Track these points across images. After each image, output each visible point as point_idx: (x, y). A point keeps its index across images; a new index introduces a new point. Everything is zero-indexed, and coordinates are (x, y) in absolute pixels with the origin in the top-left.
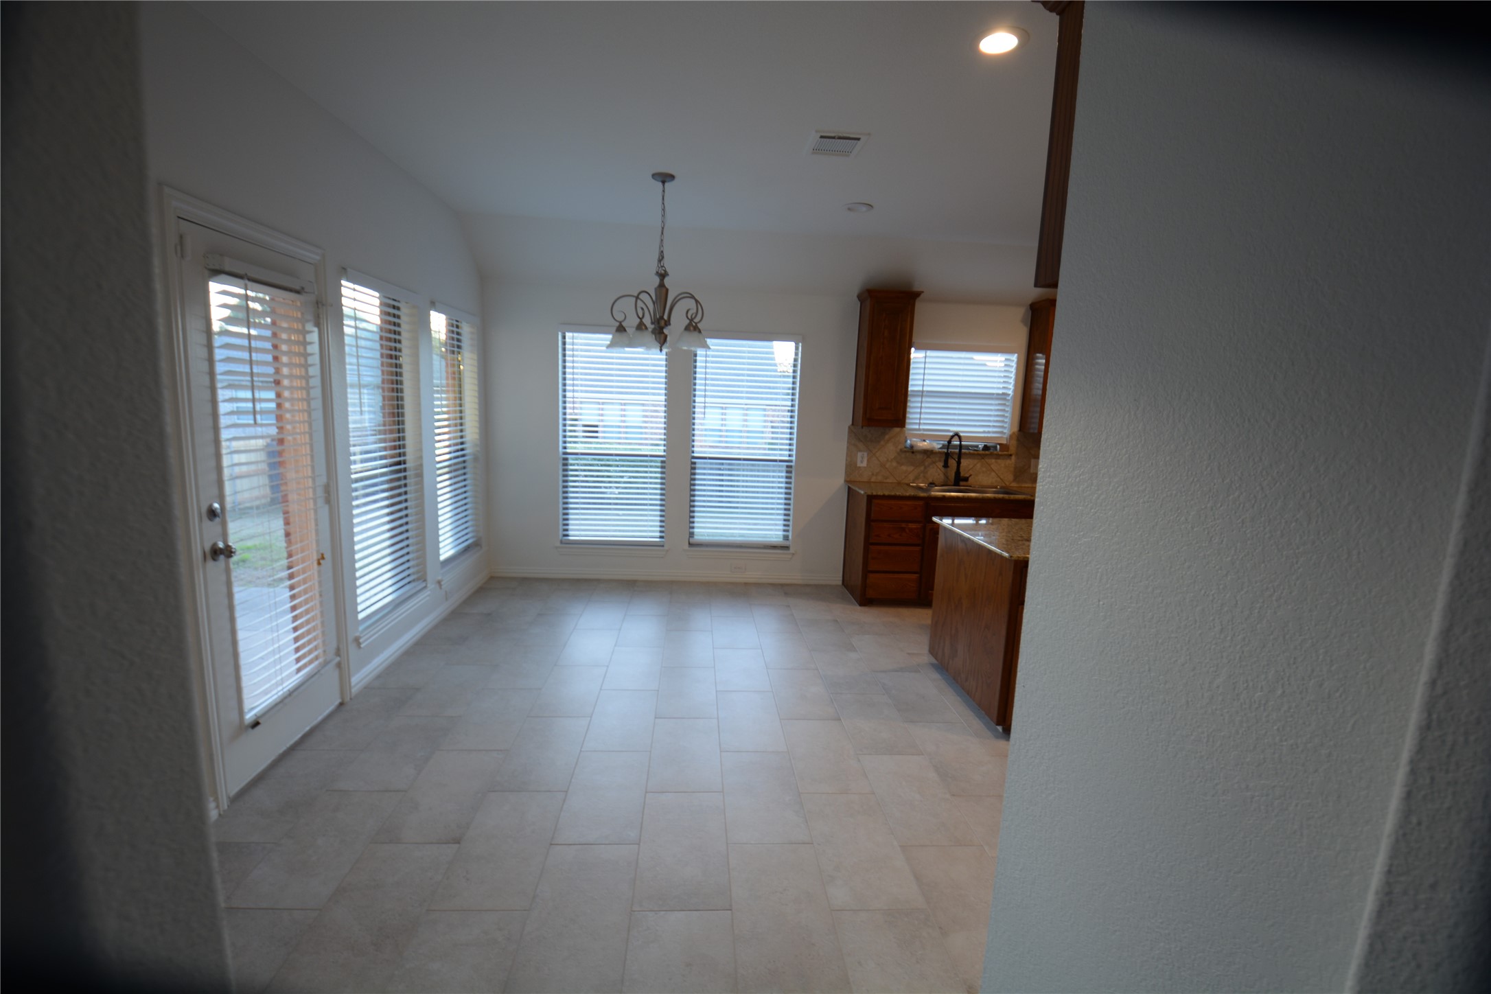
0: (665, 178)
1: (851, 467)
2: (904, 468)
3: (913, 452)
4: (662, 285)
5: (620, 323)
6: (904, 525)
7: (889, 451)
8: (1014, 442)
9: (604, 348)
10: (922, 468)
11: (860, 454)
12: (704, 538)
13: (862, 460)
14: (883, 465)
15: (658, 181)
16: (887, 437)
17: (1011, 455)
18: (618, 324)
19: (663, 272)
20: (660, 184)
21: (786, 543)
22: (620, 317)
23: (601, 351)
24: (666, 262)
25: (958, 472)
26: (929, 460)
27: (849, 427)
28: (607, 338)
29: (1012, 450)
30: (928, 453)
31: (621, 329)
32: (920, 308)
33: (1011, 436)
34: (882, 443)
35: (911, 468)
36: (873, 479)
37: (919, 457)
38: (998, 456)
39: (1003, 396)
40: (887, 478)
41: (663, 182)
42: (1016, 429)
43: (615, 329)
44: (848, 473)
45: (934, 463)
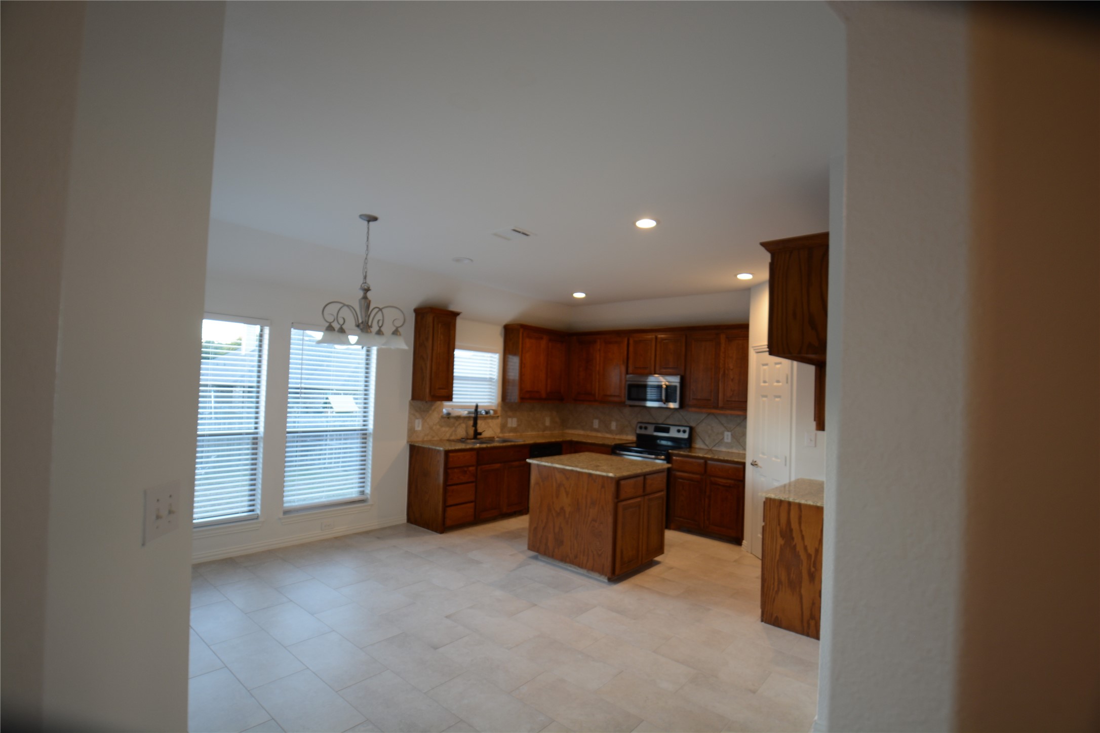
0: (372, 219)
1: (411, 431)
2: (444, 429)
3: (448, 418)
4: (365, 297)
5: (330, 323)
6: (466, 469)
7: (434, 417)
8: (499, 409)
9: (314, 343)
10: (454, 428)
11: (417, 421)
12: (293, 504)
13: (418, 426)
14: (431, 428)
15: (364, 220)
16: (433, 408)
17: (498, 416)
18: (327, 324)
19: (366, 287)
20: (366, 223)
21: (362, 497)
22: (330, 319)
23: (312, 346)
24: (368, 281)
25: (476, 431)
26: (457, 423)
27: (410, 403)
28: (319, 335)
29: (499, 413)
30: (458, 418)
31: (330, 328)
32: (459, 322)
33: (498, 405)
34: (430, 412)
35: (447, 429)
36: (425, 439)
37: (452, 420)
38: (492, 418)
39: (491, 380)
40: (433, 437)
41: (369, 221)
42: (500, 400)
43: (325, 328)
44: (409, 436)
45: (460, 424)
